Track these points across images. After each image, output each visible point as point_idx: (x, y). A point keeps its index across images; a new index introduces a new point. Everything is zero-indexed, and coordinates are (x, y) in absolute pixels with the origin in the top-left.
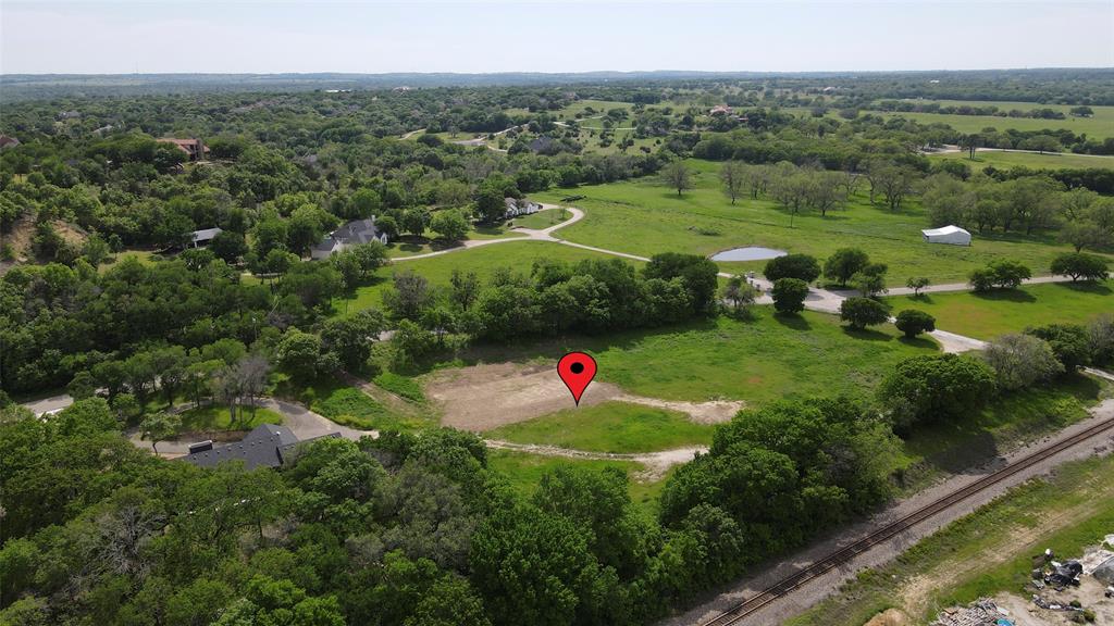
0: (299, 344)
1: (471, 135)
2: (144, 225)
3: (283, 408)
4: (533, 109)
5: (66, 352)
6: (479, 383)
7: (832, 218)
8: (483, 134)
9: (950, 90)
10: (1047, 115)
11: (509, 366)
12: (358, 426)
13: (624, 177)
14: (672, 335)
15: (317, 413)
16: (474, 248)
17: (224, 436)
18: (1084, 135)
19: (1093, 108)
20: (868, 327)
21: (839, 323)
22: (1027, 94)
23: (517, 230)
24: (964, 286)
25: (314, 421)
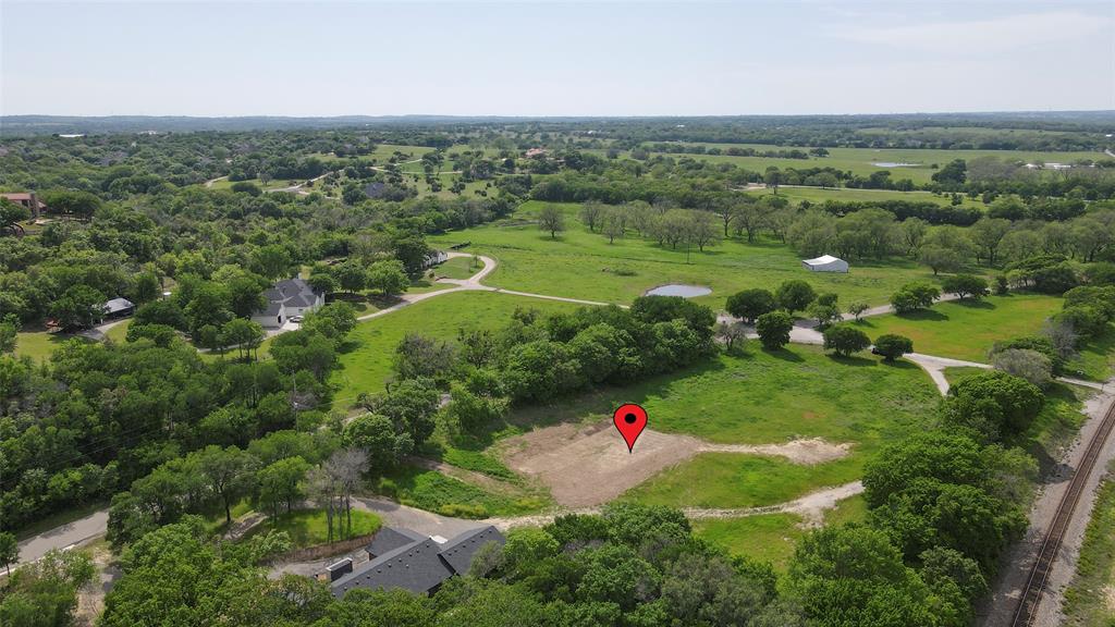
0: (374, 428)
1: (285, 182)
2: (31, 298)
3: (369, 505)
4: (340, 154)
5: (52, 471)
6: (552, 450)
7: (709, 253)
8: (298, 181)
9: (699, 134)
10: (795, 155)
11: (565, 427)
12: (470, 516)
13: (481, 221)
14: (694, 378)
15: (412, 506)
16: (420, 303)
17: (329, 550)
18: (850, 172)
19: (827, 149)
20: (854, 354)
21: (823, 352)
22: (764, 137)
23: (442, 281)
24: (888, 308)
25: (415, 516)
